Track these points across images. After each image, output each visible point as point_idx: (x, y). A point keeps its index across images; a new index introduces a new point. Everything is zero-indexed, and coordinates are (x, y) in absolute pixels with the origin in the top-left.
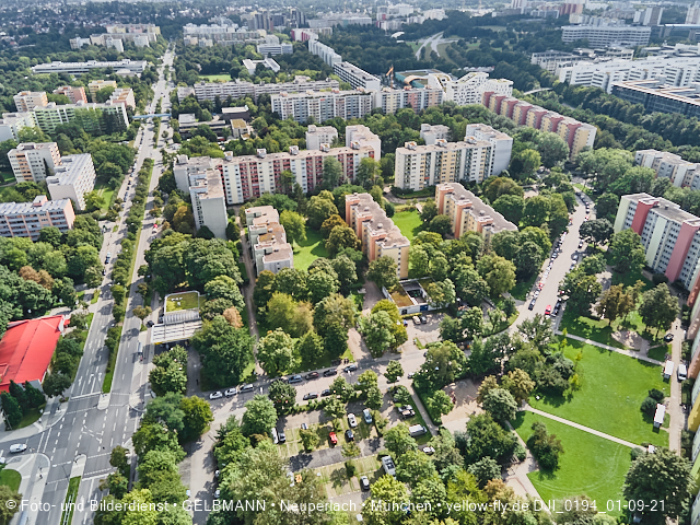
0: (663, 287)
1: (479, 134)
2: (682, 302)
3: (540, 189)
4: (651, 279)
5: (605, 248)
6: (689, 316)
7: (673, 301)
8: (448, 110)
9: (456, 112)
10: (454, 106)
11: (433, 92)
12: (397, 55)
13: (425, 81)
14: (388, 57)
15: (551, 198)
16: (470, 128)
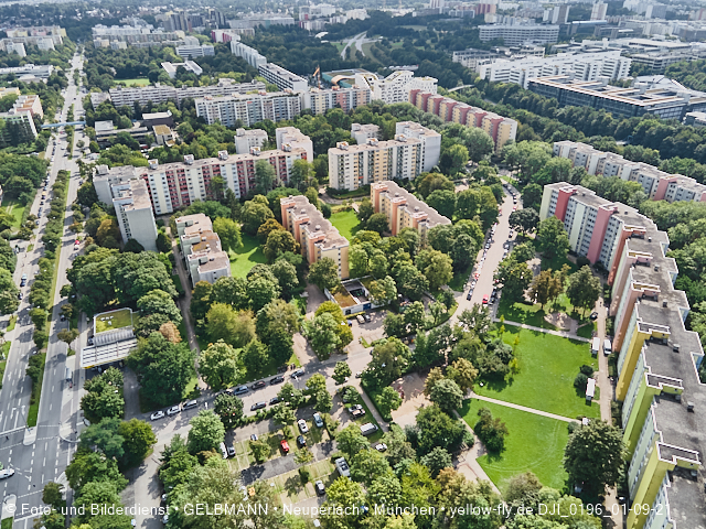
0: (586, 269)
1: (408, 132)
2: (603, 281)
3: (470, 182)
4: (575, 262)
5: (533, 236)
6: (610, 294)
7: (595, 281)
8: (377, 108)
9: (385, 110)
10: (382, 104)
11: (361, 91)
12: (323, 56)
13: (353, 81)
14: (314, 58)
15: (481, 191)
16: (399, 126)
